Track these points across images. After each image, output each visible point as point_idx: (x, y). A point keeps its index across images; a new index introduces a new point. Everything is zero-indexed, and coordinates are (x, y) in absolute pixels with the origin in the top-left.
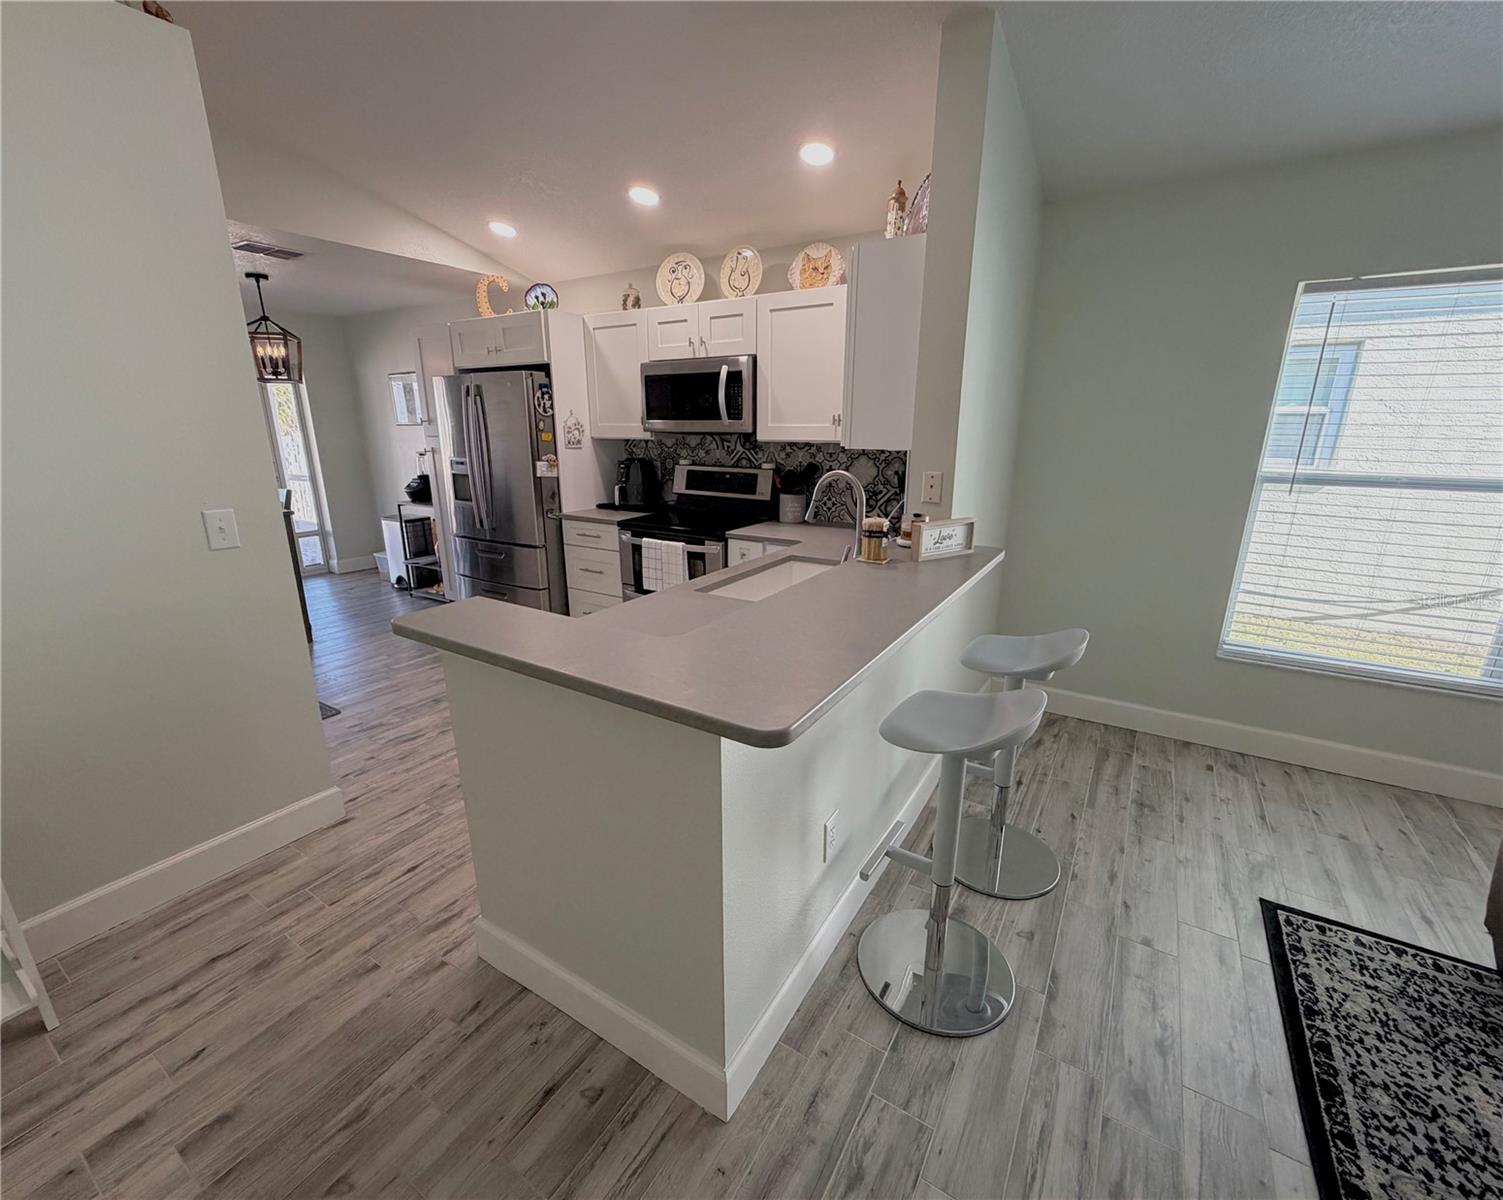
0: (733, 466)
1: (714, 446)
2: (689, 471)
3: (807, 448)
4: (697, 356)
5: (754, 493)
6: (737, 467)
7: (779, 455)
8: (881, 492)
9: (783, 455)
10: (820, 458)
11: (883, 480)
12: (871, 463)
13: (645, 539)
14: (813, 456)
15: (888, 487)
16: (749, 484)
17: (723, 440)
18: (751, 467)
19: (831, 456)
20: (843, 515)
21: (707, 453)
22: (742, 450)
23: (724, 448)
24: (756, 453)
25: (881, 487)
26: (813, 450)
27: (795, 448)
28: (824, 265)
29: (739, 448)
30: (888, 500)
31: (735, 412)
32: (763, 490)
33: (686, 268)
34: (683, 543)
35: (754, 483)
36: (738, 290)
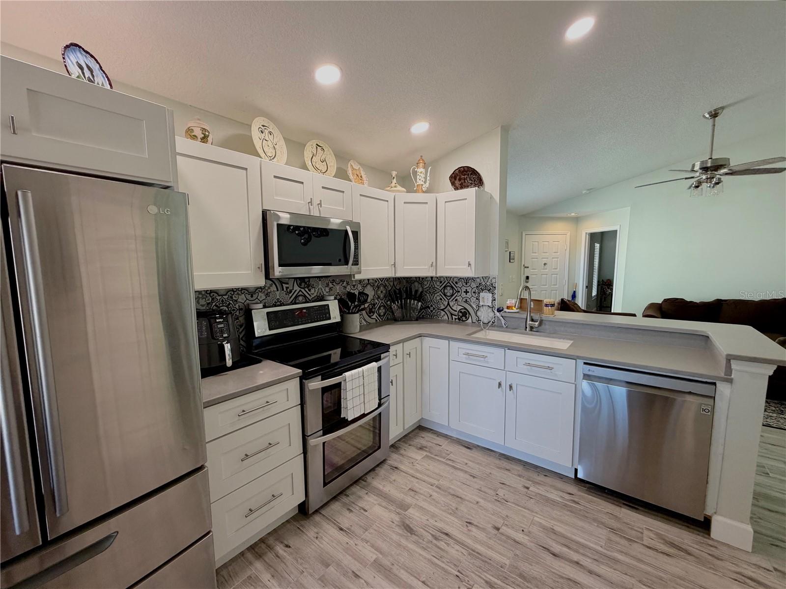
0: (291, 304)
2: (268, 313)
3: (341, 283)
4: (312, 214)
6: (296, 303)
7: (325, 290)
9: (327, 289)
10: (348, 289)
11: (377, 296)
14: (345, 287)
18: (307, 302)
21: (267, 295)
22: (299, 289)
23: (283, 290)
24: (310, 290)
27: (334, 284)
28: (360, 175)
29: (296, 288)
30: (379, 307)
31: (356, 260)
32: (335, 316)
33: (271, 134)
34: (374, 363)
35: (327, 311)
36: (319, 171)
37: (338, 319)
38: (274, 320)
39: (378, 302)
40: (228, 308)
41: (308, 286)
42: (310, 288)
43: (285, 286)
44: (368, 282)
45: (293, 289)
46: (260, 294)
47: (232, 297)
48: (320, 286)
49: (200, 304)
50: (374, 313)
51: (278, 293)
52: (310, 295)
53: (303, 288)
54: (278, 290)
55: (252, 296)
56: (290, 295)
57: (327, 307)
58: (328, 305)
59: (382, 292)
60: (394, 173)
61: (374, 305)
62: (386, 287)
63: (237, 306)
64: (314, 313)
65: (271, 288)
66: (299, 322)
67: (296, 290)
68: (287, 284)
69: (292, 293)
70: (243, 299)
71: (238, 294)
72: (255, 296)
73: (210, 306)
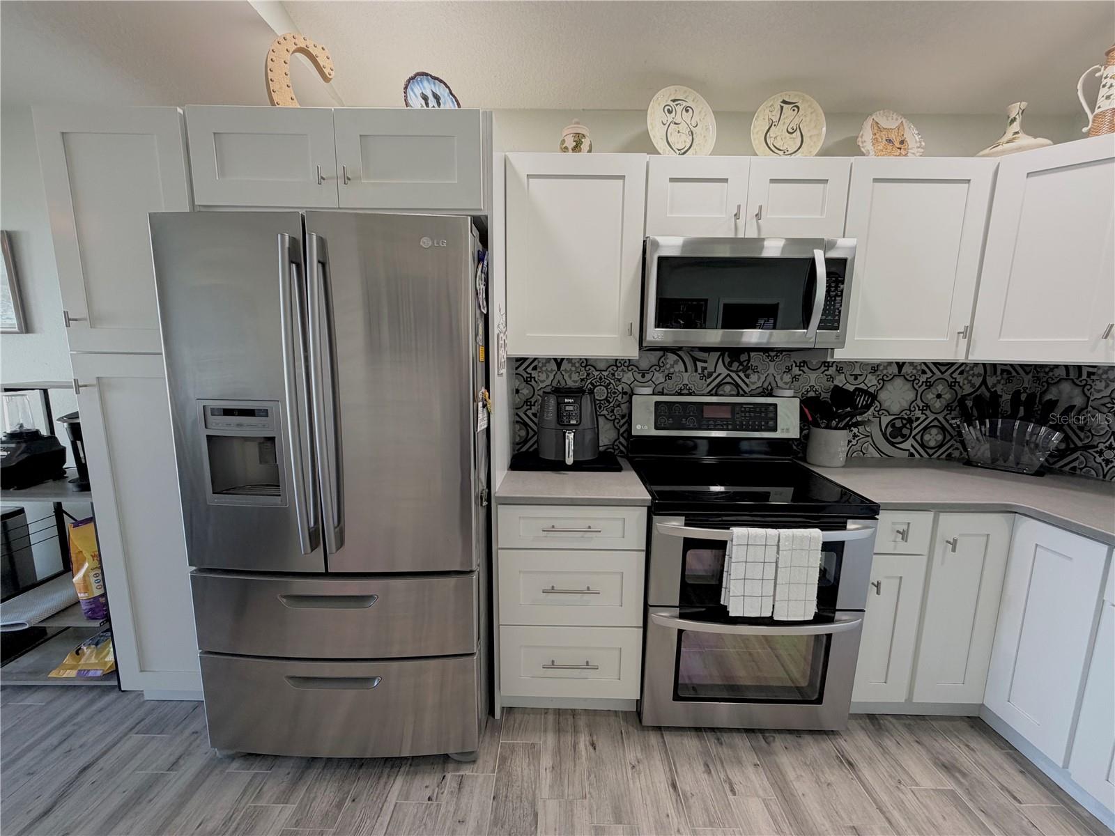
0: (710, 394)
1: (680, 366)
2: (657, 404)
3: (823, 369)
4: (741, 235)
5: (774, 429)
6: (716, 395)
7: (782, 379)
8: (918, 419)
9: (787, 378)
10: (840, 381)
11: (921, 405)
12: (909, 385)
13: (737, 531)
14: (831, 378)
15: (928, 412)
16: (767, 417)
17: (695, 360)
18: (738, 395)
19: (856, 379)
20: (867, 449)
21: (668, 376)
22: (725, 372)
23: (696, 371)
24: (747, 376)
25: (918, 413)
26: (832, 371)
27: (805, 369)
28: (899, 139)
29: (721, 369)
30: (925, 429)
31: (832, 319)
32: (788, 425)
33: (687, 111)
34: (817, 530)
35: (771, 415)
36: (781, 153)
37: (794, 433)
38: (664, 413)
39: (923, 417)
40: (607, 389)
41: (745, 369)
42: (749, 372)
43: (700, 365)
44: (900, 371)
45: (715, 372)
46: (656, 374)
47: (613, 375)
48: (772, 371)
49: (573, 379)
50: (905, 438)
51: (686, 375)
52: (747, 385)
53: (736, 372)
54: (686, 371)
55: (643, 376)
56: (709, 381)
57: (771, 408)
58: (775, 405)
59: (939, 396)
60: (1015, 109)
61: (910, 421)
62: (957, 388)
63: (620, 388)
64: (743, 415)
65: (675, 366)
66: (709, 425)
67: (719, 375)
68: (705, 362)
69: (712, 378)
70: (629, 379)
71: (623, 370)
72: (648, 377)
73: (584, 382)
